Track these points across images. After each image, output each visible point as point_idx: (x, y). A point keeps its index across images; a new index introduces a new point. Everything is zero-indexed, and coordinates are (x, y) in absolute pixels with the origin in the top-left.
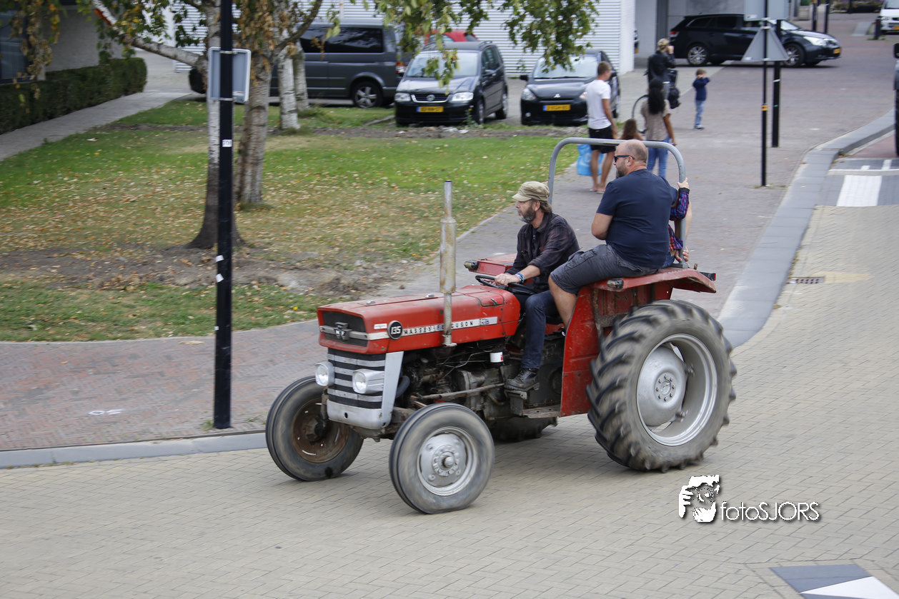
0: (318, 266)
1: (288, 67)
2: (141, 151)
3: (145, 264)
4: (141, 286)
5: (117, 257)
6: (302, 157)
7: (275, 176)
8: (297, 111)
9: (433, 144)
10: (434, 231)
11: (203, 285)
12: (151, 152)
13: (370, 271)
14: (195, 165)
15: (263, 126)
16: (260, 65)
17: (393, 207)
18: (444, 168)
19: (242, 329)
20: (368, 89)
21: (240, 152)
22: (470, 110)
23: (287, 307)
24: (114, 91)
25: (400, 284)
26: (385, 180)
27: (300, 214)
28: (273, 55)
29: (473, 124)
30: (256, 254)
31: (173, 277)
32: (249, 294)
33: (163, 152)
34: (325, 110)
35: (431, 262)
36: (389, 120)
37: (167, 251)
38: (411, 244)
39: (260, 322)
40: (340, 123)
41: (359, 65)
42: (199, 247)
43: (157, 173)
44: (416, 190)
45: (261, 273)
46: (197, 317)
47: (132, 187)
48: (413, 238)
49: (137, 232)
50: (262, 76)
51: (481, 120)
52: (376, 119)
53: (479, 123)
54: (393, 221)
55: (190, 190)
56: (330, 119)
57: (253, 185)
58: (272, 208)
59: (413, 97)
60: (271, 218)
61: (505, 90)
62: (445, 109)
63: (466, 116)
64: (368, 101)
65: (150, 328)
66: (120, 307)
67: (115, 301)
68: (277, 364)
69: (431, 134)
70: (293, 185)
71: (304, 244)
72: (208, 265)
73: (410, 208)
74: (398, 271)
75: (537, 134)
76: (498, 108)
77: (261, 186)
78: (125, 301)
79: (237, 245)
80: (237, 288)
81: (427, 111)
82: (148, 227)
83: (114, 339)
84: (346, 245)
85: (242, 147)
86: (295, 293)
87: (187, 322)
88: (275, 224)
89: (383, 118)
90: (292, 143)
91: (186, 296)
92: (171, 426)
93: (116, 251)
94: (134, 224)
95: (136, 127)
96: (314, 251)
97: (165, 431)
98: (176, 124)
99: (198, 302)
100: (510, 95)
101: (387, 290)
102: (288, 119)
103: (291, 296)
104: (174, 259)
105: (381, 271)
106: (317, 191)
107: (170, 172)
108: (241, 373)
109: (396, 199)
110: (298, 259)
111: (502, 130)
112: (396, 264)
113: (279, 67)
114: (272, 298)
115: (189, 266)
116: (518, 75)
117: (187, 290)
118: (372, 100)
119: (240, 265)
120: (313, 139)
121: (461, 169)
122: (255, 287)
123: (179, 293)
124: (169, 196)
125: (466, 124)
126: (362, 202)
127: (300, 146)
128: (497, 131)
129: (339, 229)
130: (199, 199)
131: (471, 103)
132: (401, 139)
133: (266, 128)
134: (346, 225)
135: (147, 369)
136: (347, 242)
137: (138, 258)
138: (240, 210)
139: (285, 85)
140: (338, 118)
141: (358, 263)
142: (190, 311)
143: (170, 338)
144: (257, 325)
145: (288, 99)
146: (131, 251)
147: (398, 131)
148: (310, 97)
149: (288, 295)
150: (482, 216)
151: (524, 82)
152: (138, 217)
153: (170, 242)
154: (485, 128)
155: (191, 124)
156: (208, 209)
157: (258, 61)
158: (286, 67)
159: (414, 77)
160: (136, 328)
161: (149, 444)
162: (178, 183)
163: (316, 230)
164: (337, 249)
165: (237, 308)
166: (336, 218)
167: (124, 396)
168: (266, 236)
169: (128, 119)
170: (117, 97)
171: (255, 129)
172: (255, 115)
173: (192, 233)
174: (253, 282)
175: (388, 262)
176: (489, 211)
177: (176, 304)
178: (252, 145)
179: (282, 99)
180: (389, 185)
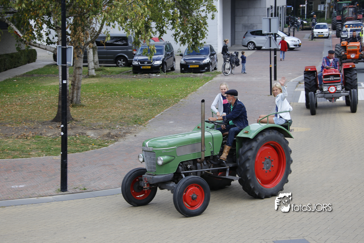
0: (102, 128)
1: (91, 52)
2: (34, 84)
3: (34, 128)
4: (33, 137)
5: (24, 126)
6: (96, 86)
7: (86, 93)
8: (94, 68)
9: (147, 80)
10: (147, 114)
11: (57, 136)
12: (38, 85)
13: (122, 129)
14: (55, 90)
15: (81, 74)
16: (79, 52)
17: (131, 105)
18: (151, 90)
19: (72, 153)
20: (122, 60)
21: (72, 84)
22: (161, 67)
23: (90, 144)
24: (24, 62)
25: (134, 135)
26: (128, 95)
27: (95, 108)
28: (84, 47)
29: (162, 73)
30: (78, 124)
31: (45, 133)
32: (75, 139)
33: (43, 85)
34: (106, 68)
35: (146, 126)
36: (130, 72)
37: (43, 123)
38: (138, 119)
39: (80, 150)
40: (111, 73)
41: (118, 51)
42: (56, 122)
43: (40, 93)
44: (140, 98)
45: (80, 131)
46: (55, 149)
47: (30, 99)
48: (139, 117)
49: (32, 116)
50: (80, 56)
51: (165, 71)
52: (125, 71)
53: (164, 72)
54: (131, 110)
55: (53, 99)
56: (108, 71)
57: (77, 97)
58: (85, 106)
59: (139, 62)
60: (84, 109)
61: (174, 60)
62: (151, 67)
63: (160, 70)
64: (122, 64)
65: (36, 153)
66: (25, 145)
67: (23, 143)
68: (86, 166)
69: (146, 77)
70: (93, 97)
71: (96, 120)
72: (59, 128)
73: (138, 105)
74: (133, 129)
75: (186, 76)
76: (172, 66)
77: (80, 97)
78: (27, 143)
79: (71, 120)
80: (70, 137)
81: (145, 68)
82: (36, 114)
83: (22, 158)
84: (113, 120)
85: (72, 83)
86: (93, 138)
87: (51, 151)
88: (85, 112)
89: (128, 71)
90: (93, 81)
91: (51, 140)
92: (44, 191)
93: (24, 123)
94: (31, 113)
95: (32, 75)
96: (101, 122)
97: (41, 193)
98: (48, 74)
99: (55, 143)
100: (176, 62)
101: (129, 137)
102: (91, 72)
103: (92, 140)
104: (46, 126)
105: (126, 130)
106: (102, 99)
107: (45, 92)
108: (71, 170)
109: (132, 102)
110: (94, 125)
111: (173, 75)
112: (132, 127)
113: (88, 52)
114: (84, 141)
115: (52, 129)
116: (179, 54)
117: (51, 138)
118: (124, 64)
119: (72, 128)
120: (101, 79)
121: (157, 90)
122: (78, 136)
123: (48, 140)
124: (45, 102)
125: (159, 73)
126: (119, 103)
127: (96, 82)
128: (171, 75)
129: (110, 114)
130: (56, 103)
131: (161, 65)
132: (134, 79)
133: (82, 75)
134: (113, 112)
135: (35, 169)
136: (114, 118)
137: (32, 126)
138: (72, 107)
139: (90, 59)
140: (110, 71)
141: (117, 126)
142: (52, 146)
143: (44, 157)
144: (78, 151)
145: (91, 64)
146: (29, 123)
147: (133, 76)
148: (99, 63)
149: (90, 139)
150: (165, 108)
151: (181, 57)
152: (32, 110)
153: (44, 120)
154: (167, 74)
155: (54, 74)
156: (59, 106)
157: (79, 50)
158: (90, 52)
159: (140, 55)
160: (31, 153)
161: (35, 198)
162: (48, 97)
163: (101, 114)
164: (109, 121)
165: (70, 145)
166: (109, 109)
167: (25, 180)
168: (82, 117)
169: (29, 72)
170: (25, 64)
171: (77, 76)
172: (77, 70)
173: (53, 116)
174: (77, 135)
175: (129, 126)
176: (168, 106)
177: (47, 144)
178: (76, 82)
179: (89, 64)
180: (130, 96)
